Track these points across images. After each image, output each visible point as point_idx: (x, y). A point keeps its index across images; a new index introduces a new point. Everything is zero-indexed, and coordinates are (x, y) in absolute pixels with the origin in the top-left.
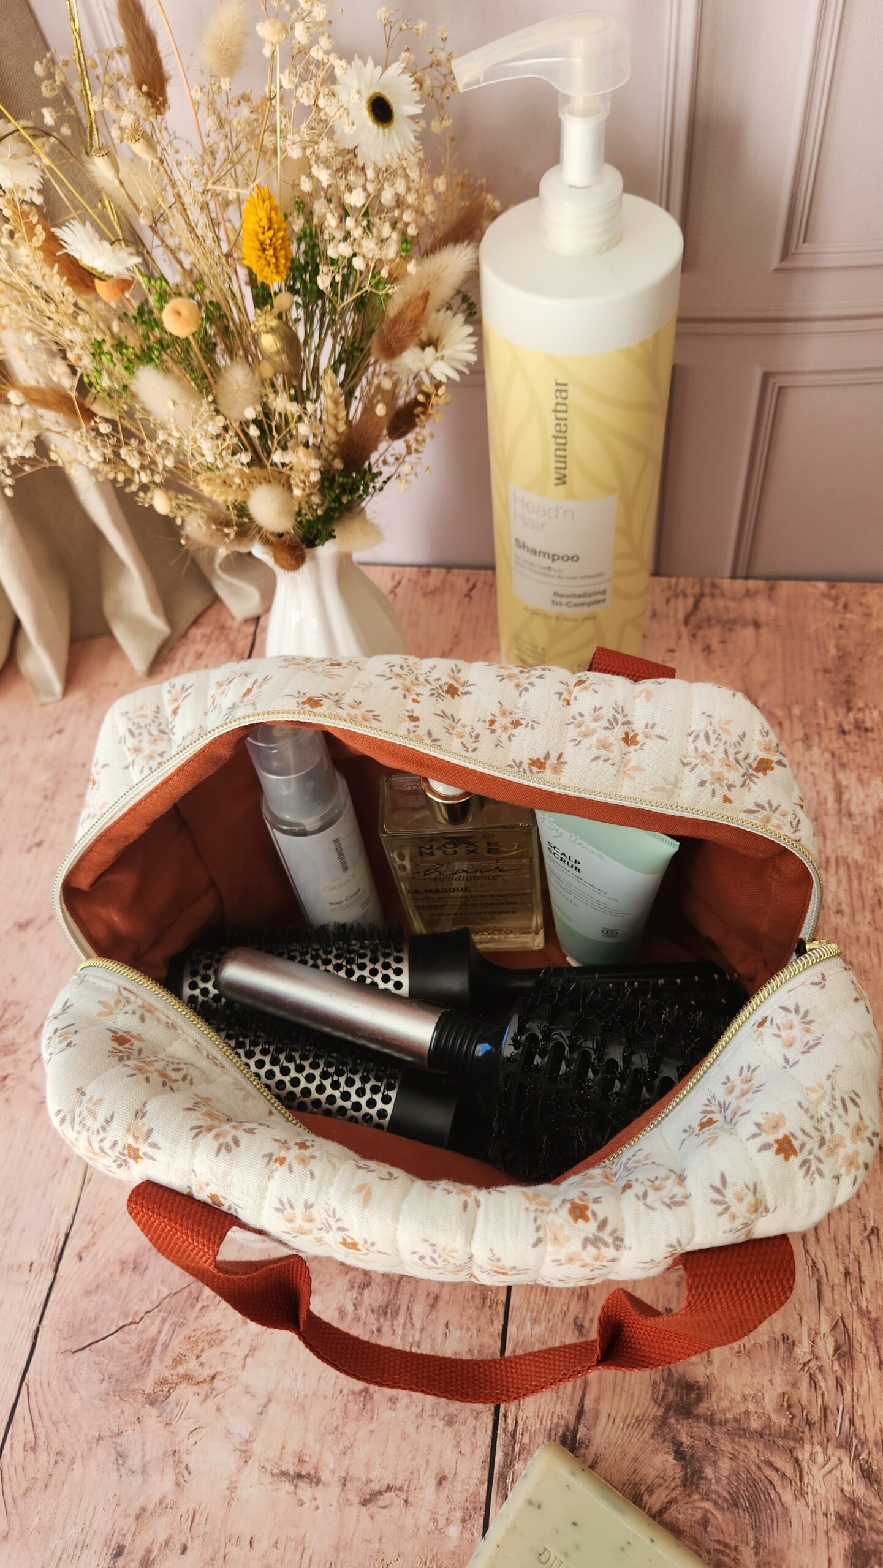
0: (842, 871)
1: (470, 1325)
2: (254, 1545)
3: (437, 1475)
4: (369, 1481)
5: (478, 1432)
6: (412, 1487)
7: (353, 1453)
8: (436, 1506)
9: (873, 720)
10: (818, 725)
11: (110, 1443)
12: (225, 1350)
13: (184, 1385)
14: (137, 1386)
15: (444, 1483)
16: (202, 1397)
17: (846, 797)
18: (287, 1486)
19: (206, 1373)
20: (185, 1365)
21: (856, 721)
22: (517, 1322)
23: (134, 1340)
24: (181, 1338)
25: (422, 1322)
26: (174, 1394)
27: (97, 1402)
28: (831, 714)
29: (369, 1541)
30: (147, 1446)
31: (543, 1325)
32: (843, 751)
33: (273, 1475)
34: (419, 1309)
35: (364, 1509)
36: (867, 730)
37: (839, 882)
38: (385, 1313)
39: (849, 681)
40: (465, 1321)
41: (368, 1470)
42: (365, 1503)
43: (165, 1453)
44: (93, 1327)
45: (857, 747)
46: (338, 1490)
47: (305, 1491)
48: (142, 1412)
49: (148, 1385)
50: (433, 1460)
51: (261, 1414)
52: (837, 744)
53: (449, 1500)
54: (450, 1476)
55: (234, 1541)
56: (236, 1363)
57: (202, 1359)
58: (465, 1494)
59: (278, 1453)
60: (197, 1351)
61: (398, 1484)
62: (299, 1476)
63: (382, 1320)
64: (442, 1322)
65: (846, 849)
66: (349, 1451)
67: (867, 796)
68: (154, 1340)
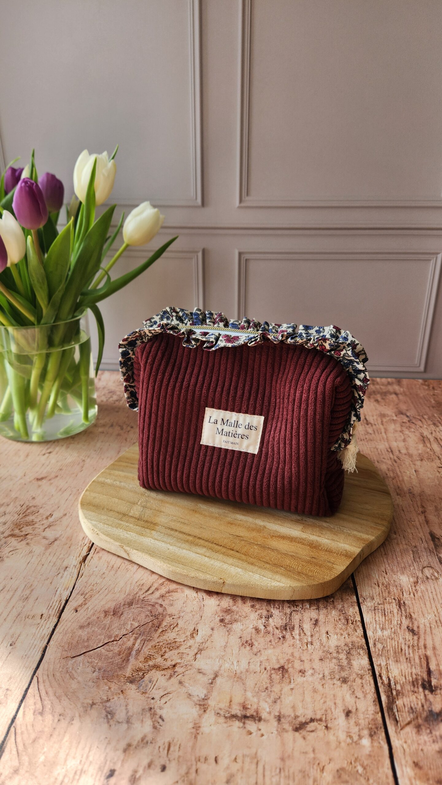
1: (342, 633)
2: (219, 761)
3: (344, 710)
4: (296, 717)
5: (365, 686)
6: (328, 718)
7: (281, 701)
8: (349, 728)
11: (101, 706)
12: (181, 651)
13: (154, 671)
14: (120, 673)
15: (351, 715)
16: (167, 677)
18: (237, 724)
19: (169, 663)
20: (154, 661)
22: (372, 630)
23: (116, 649)
24: (149, 647)
25: (311, 632)
26: (147, 677)
27: (90, 683)
29: (306, 753)
30: (130, 707)
31: (389, 631)
33: (226, 718)
34: (307, 626)
35: (297, 734)
38: (286, 629)
40: (338, 630)
41: (294, 711)
42: (297, 730)
43: (143, 710)
44: (86, 644)
46: (276, 724)
47: (251, 726)
48: (125, 687)
49: (128, 672)
50: (339, 702)
51: (212, 683)
53: (357, 724)
54: (354, 710)
55: (202, 760)
56: (191, 657)
57: (165, 657)
58: (367, 720)
59: (228, 704)
60: (162, 653)
61: (318, 717)
62: (245, 717)
63: (284, 632)
64: (323, 631)
66: (279, 701)
68: (131, 649)
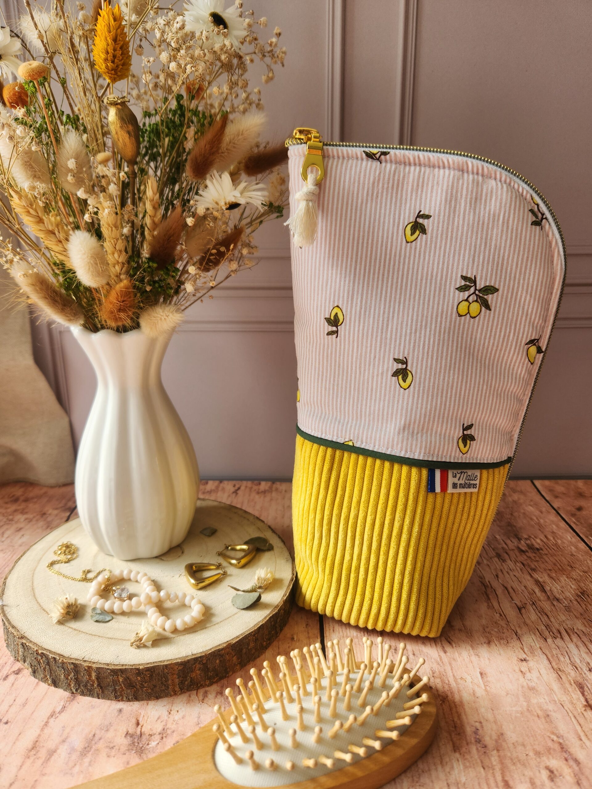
0: (575, 638)
9: (539, 544)
10: (503, 548)
17: (547, 588)
21: (528, 545)
28: (509, 542)
32: (529, 561)
36: (538, 549)
37: (577, 646)
39: (509, 524)
45: (538, 559)
52: (523, 558)
65: (568, 622)
67: (562, 587)
